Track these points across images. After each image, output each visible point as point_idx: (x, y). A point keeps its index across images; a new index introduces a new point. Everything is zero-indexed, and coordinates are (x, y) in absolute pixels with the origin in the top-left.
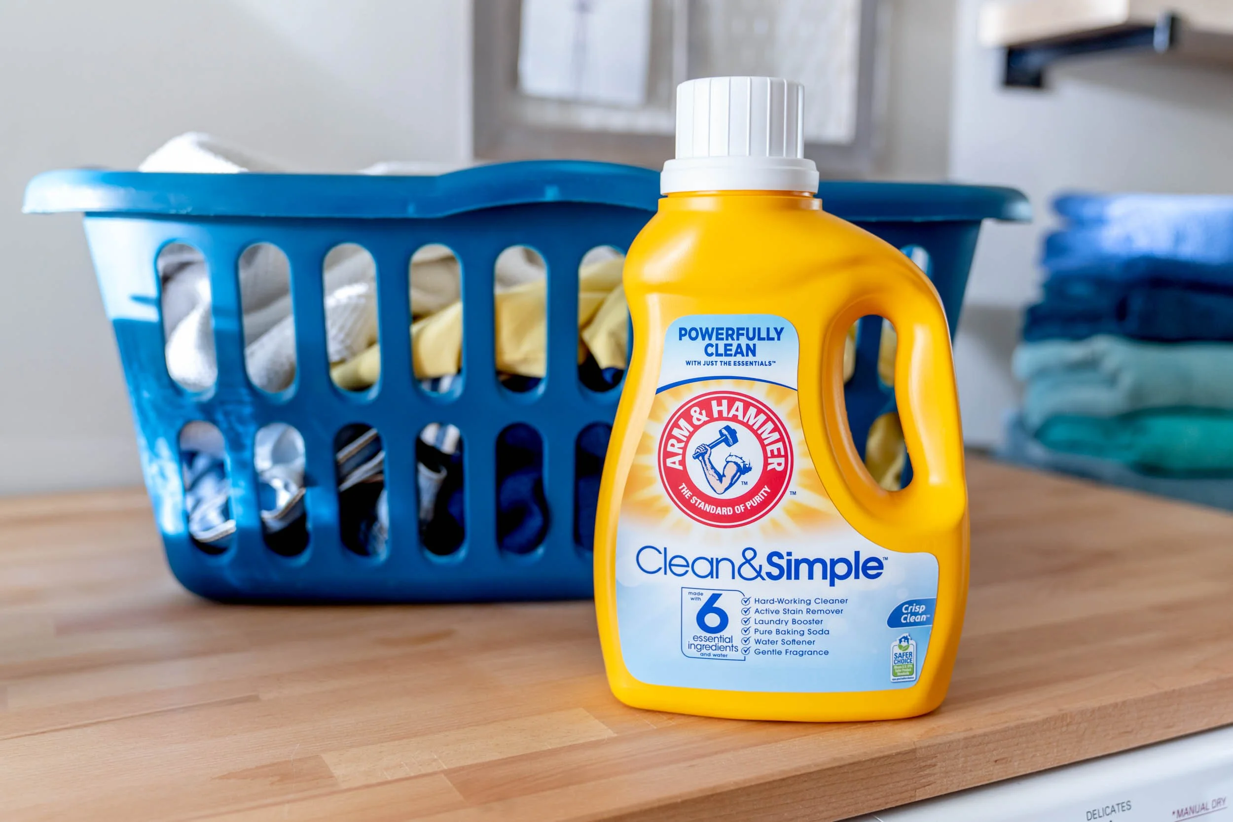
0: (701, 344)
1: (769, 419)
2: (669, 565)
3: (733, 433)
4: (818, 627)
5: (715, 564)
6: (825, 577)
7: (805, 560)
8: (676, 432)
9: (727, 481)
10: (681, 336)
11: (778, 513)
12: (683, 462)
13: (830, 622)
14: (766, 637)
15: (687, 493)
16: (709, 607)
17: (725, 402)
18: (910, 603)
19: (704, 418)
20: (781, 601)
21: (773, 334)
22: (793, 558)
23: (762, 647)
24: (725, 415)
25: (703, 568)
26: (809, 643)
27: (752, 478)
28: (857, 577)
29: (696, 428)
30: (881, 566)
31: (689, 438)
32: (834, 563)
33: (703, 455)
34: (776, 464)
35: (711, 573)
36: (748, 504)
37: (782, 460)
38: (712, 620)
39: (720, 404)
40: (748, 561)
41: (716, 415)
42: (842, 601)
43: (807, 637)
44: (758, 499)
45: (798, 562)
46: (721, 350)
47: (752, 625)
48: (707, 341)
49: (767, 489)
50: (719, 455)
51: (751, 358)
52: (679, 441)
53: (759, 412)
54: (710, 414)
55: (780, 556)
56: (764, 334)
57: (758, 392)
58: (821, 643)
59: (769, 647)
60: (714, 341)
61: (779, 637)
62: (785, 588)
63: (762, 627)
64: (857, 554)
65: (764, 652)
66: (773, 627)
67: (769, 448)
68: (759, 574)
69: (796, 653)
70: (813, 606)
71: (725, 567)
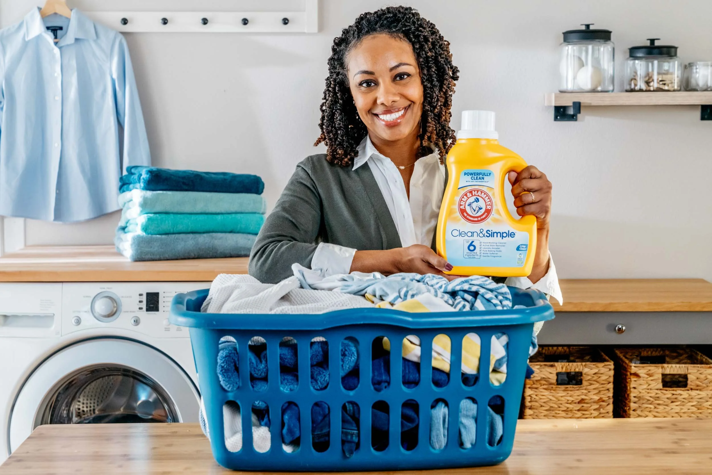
0: (470, 176)
1: (487, 196)
2: (460, 234)
3: (478, 199)
4: (499, 250)
5: (473, 233)
6: (501, 237)
7: (496, 232)
8: (463, 199)
9: (476, 211)
10: (465, 175)
11: (489, 220)
12: (465, 207)
13: (502, 248)
14: (486, 252)
15: (466, 215)
16: (471, 245)
17: (476, 191)
18: (522, 245)
19: (471, 195)
20: (489, 243)
21: (488, 174)
22: (493, 232)
23: (484, 255)
24: (476, 195)
25: (470, 234)
26: (497, 254)
27: (483, 211)
28: (509, 237)
29: (468, 198)
30: (514, 235)
31: (466, 201)
32: (503, 233)
33: (470, 205)
34: (489, 207)
35: (472, 236)
36: (482, 217)
37: (490, 206)
38: (472, 248)
39: (475, 192)
40: (481, 232)
41: (474, 195)
42: (505, 243)
43: (496, 252)
44: (484, 216)
45: (494, 233)
46: (475, 178)
47: (482, 249)
48: (472, 176)
49: (486, 213)
50: (474, 205)
51: (483, 180)
52: (464, 201)
53: (485, 194)
54: (472, 194)
55: (490, 231)
56: (486, 174)
57: (484, 189)
58: (499, 254)
59: (486, 255)
60: (473, 176)
61: (489, 252)
62: (491, 239)
63: (485, 250)
64: (509, 231)
65: (485, 256)
66: (487, 250)
67: (487, 203)
68: (484, 236)
69: (493, 256)
70: (498, 244)
71: (475, 234)
